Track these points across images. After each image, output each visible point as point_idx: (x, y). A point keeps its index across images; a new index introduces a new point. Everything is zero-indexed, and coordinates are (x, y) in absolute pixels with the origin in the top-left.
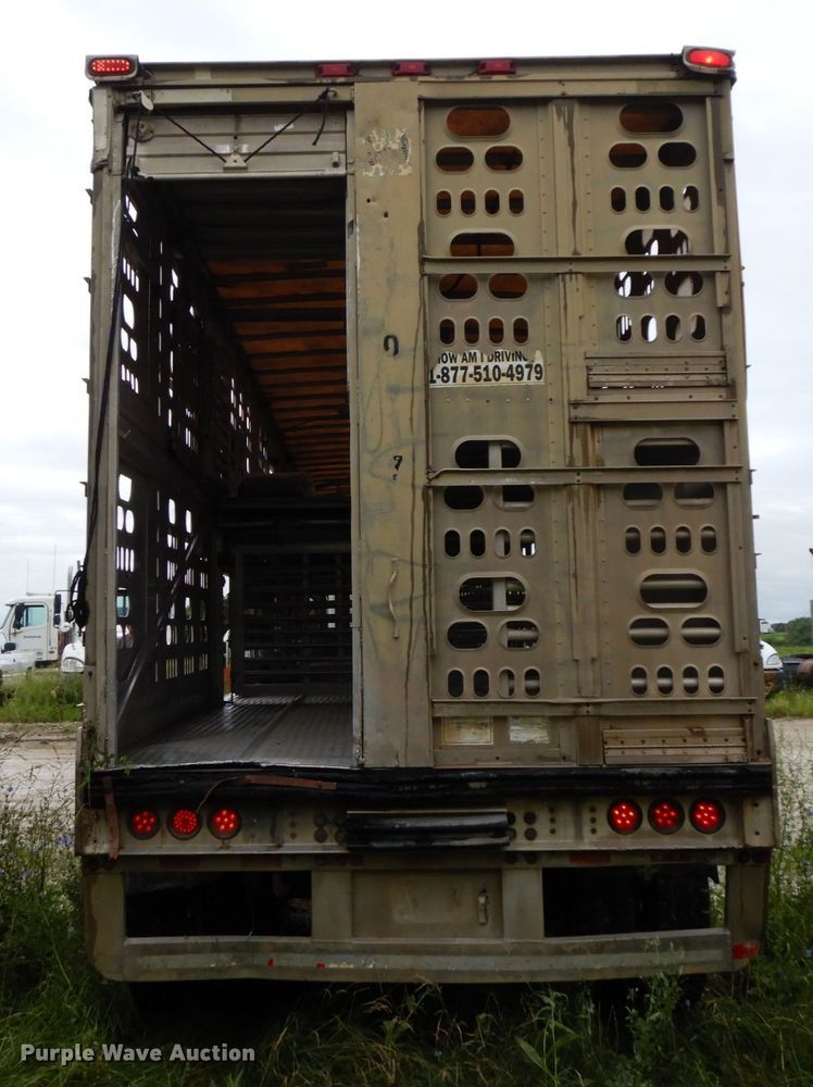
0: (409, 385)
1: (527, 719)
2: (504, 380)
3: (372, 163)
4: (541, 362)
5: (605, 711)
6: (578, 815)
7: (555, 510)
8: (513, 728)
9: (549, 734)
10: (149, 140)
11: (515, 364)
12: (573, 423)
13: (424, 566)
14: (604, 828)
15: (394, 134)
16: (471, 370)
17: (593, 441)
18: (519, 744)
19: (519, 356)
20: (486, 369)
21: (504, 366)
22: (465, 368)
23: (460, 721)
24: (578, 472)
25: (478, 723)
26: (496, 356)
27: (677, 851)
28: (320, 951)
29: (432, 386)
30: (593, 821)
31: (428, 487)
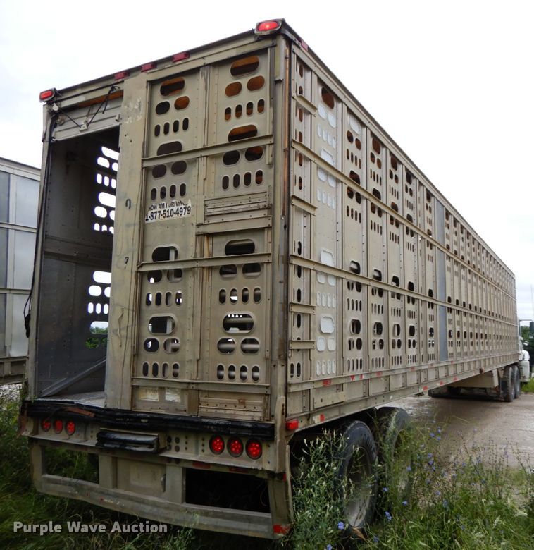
0: (133, 222)
1: (173, 390)
2: (175, 216)
3: (128, 117)
4: (190, 205)
5: (200, 387)
6: (197, 442)
7: (190, 281)
8: (167, 393)
9: (181, 397)
10: (63, 124)
11: (179, 207)
12: (197, 235)
13: (133, 311)
14: (208, 450)
15: (136, 100)
16: (162, 213)
17: (208, 243)
18: (168, 402)
19: (181, 203)
20: (168, 211)
21: (175, 209)
22: (160, 212)
23: (147, 388)
24: (197, 261)
25: (154, 390)
26: (172, 204)
27: (234, 467)
28: (102, 493)
29: (146, 222)
30: (203, 445)
31: (137, 272)
